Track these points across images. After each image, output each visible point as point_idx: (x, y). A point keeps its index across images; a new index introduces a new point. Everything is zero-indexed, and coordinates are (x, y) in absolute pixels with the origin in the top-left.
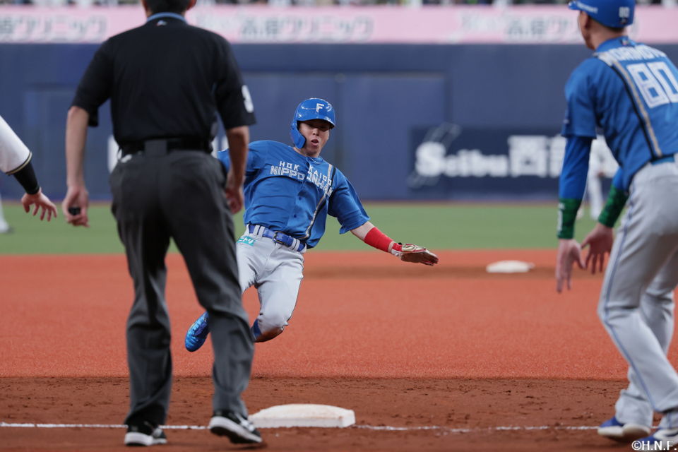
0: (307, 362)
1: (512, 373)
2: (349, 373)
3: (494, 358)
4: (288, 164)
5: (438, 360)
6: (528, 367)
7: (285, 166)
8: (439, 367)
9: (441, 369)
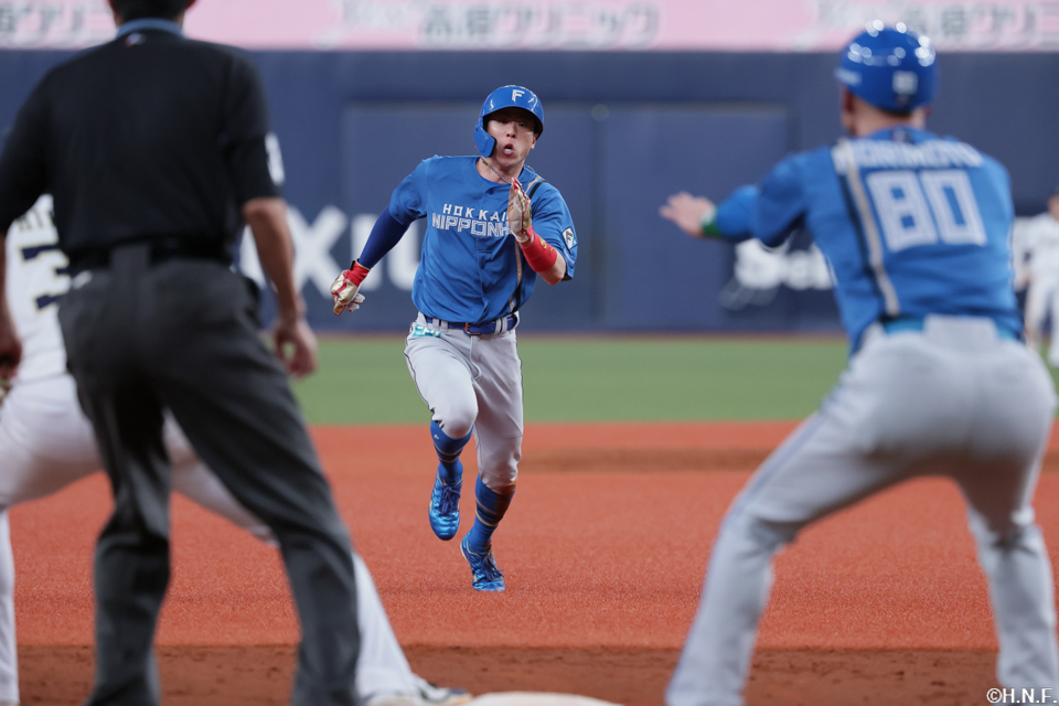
0: (541, 619)
1: (906, 641)
2: (614, 641)
3: (874, 614)
4: (456, 207)
5: (774, 618)
6: (936, 630)
7: (452, 214)
8: (776, 629)
9: (779, 633)
